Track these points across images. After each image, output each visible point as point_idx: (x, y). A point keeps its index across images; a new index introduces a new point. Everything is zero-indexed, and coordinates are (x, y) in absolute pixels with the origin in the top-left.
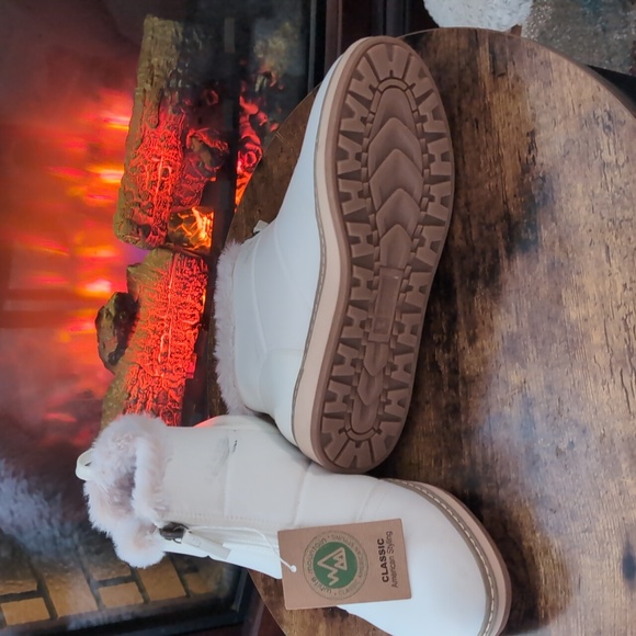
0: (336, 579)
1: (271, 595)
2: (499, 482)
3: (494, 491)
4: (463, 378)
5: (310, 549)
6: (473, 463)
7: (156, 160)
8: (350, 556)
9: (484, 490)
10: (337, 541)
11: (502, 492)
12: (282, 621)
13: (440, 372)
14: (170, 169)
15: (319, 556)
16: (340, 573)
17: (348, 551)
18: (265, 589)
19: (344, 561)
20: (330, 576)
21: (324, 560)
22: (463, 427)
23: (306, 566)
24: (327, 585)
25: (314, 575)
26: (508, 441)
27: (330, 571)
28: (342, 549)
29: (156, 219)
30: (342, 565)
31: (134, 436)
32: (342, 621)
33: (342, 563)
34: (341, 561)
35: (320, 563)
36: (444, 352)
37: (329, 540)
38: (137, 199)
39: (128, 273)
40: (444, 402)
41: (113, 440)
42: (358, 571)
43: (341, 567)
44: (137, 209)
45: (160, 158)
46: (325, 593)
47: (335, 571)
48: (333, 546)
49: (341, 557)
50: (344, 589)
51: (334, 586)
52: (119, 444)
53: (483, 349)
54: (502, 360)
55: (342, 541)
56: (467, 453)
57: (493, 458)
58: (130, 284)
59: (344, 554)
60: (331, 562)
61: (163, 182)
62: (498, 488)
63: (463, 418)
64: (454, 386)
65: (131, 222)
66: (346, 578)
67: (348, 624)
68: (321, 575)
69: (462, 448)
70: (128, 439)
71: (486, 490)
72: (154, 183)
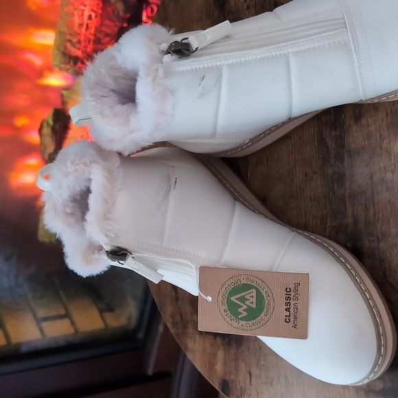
0: (245, 314)
1: (178, 328)
2: (380, 236)
3: (376, 243)
4: (349, 152)
5: (227, 286)
6: (356, 221)
7: (82, 7)
8: (260, 297)
9: (366, 243)
10: (250, 283)
11: (382, 245)
12: (187, 348)
13: (328, 147)
14: (93, 15)
15: (233, 292)
16: (249, 309)
17: (258, 293)
18: (173, 324)
19: (254, 300)
20: (240, 310)
21: (237, 296)
22: (348, 192)
23: (220, 299)
24: (236, 317)
25: (226, 307)
26: (389, 202)
27: (241, 307)
28: (254, 290)
29: (83, 52)
30: (252, 303)
31: (91, 162)
32: (237, 349)
33: (252, 301)
34: (251, 300)
35: (233, 299)
36: (331, 130)
37: (244, 282)
38: (69, 37)
39: (62, 96)
40: (330, 172)
41: (72, 163)
42: (265, 310)
43: (251, 305)
44: (69, 45)
45: (85, 6)
46: (233, 323)
47: (245, 307)
48: (246, 287)
49: (252, 297)
50: (251, 323)
51: (242, 319)
52: (77, 167)
53: (368, 125)
54: (386, 134)
55: (254, 284)
56: (350, 213)
57: (375, 216)
58: (64, 103)
59: (254, 294)
60: (243, 300)
61: (87, 25)
62: (379, 241)
63: (347, 184)
64: (340, 158)
65: (64, 54)
66: (253, 314)
67: (243, 352)
68: (233, 309)
69: (346, 209)
70: (85, 164)
71: (367, 243)
72: (81, 25)
